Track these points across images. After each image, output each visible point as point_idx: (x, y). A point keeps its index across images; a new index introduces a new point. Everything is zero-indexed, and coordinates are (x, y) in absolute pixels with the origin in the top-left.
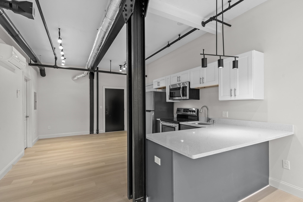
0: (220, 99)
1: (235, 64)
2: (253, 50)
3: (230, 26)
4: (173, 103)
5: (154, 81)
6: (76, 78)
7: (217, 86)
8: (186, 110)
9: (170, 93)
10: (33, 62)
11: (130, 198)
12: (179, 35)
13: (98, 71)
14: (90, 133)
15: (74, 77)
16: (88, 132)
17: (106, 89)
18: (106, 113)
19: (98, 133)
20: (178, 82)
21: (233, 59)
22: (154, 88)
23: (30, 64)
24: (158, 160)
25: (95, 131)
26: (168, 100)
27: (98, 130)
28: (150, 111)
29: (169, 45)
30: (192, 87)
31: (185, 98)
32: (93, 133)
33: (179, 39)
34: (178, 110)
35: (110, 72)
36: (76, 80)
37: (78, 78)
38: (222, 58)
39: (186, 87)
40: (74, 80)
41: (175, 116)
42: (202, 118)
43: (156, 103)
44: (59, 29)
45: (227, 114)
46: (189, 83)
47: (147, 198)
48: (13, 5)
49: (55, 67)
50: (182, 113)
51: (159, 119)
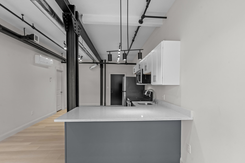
0: (152, 84)
2: (162, 41)
3: (166, 18)
4: (144, 86)
7: (151, 72)
9: (137, 77)
10: (63, 61)
12: (135, 32)
14: (101, 105)
15: (90, 67)
16: (99, 104)
17: (111, 74)
18: (111, 91)
19: (105, 105)
20: (140, 69)
23: (62, 62)
25: (104, 104)
26: (137, 84)
27: (105, 103)
29: (133, 40)
32: (102, 105)
39: (141, 73)
46: (142, 70)
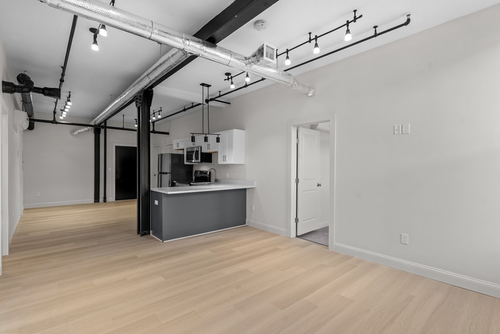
0: (219, 163)
1: (218, 140)
2: (234, 129)
3: (230, 104)
4: (192, 165)
5: (174, 141)
6: (75, 133)
7: (217, 152)
8: (202, 172)
9: (187, 155)
11: (139, 233)
12: (193, 104)
13: (105, 127)
14: (95, 202)
15: (73, 132)
16: (92, 200)
17: (117, 147)
18: (116, 176)
19: (105, 200)
20: (193, 146)
21: (217, 136)
22: (174, 149)
24: (156, 202)
25: (101, 199)
26: (186, 163)
27: (105, 198)
28: (166, 173)
29: (185, 110)
30: (203, 151)
31: (197, 161)
32: (99, 202)
33: (192, 107)
34: (196, 172)
35: (123, 129)
36: (76, 135)
37: (79, 133)
38: (207, 135)
39: (198, 151)
40: (73, 135)
41: (194, 178)
42: (213, 179)
43: (173, 166)
44: (70, 92)
45: (228, 175)
46: (201, 147)
47: (151, 231)
48: (46, 91)
49: (54, 122)
50: (199, 175)
51: (175, 182)
